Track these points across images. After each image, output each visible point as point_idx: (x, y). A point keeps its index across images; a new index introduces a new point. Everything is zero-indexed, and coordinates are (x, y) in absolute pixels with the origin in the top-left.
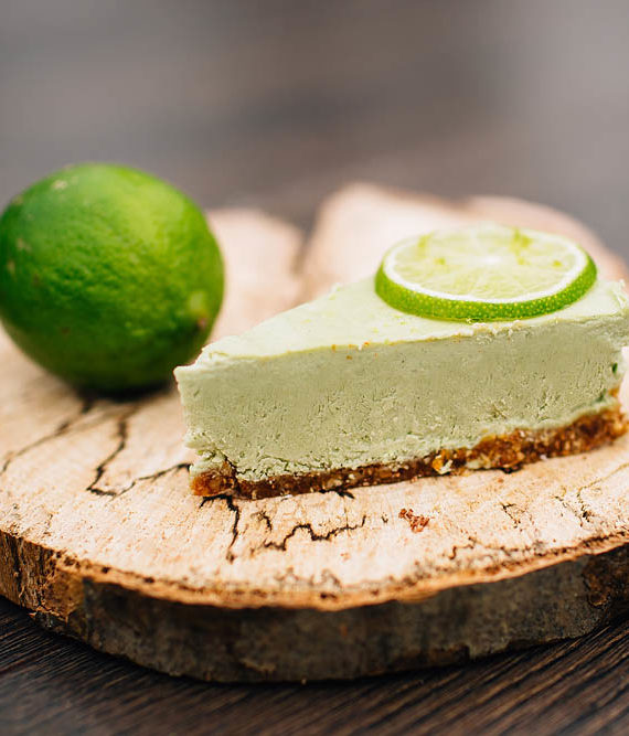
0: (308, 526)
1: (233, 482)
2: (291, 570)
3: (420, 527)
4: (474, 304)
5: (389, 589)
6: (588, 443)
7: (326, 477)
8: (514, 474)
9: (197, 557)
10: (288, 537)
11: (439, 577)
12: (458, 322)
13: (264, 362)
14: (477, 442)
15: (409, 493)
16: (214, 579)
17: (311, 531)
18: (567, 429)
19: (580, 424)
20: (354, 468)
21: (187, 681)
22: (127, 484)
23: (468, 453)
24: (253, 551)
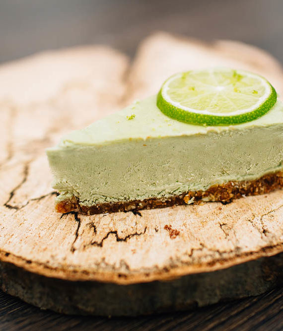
0: (115, 232)
1: (77, 206)
2: (104, 259)
3: (174, 236)
4: (208, 116)
5: (155, 273)
6: (268, 189)
7: (127, 205)
8: (227, 205)
9: (56, 248)
10: (104, 239)
11: (182, 268)
12: (199, 125)
13: (99, 147)
14: (208, 188)
15: (171, 215)
16: (63, 263)
17: (117, 236)
18: (257, 181)
19: (264, 178)
20: (142, 200)
21: (49, 312)
22: (25, 203)
23: (203, 193)
24: (85, 246)
